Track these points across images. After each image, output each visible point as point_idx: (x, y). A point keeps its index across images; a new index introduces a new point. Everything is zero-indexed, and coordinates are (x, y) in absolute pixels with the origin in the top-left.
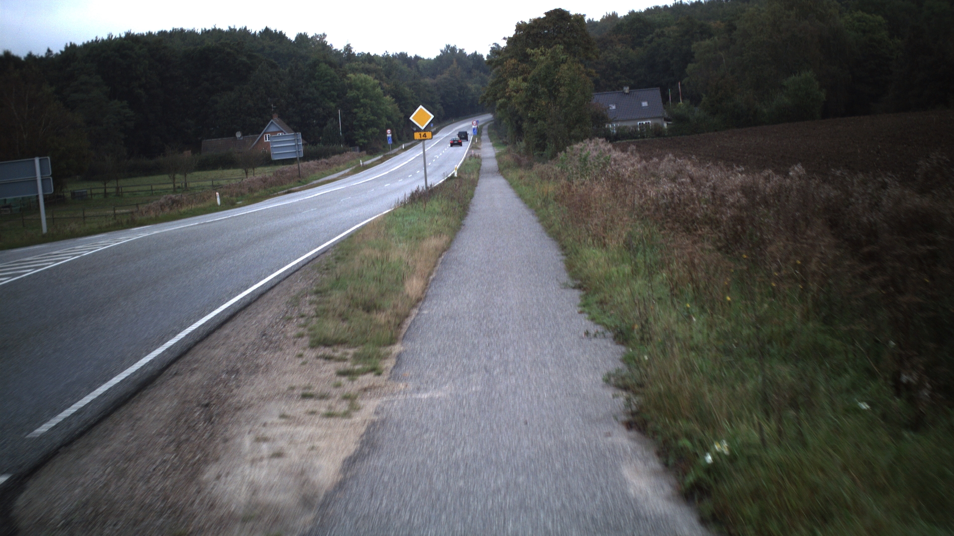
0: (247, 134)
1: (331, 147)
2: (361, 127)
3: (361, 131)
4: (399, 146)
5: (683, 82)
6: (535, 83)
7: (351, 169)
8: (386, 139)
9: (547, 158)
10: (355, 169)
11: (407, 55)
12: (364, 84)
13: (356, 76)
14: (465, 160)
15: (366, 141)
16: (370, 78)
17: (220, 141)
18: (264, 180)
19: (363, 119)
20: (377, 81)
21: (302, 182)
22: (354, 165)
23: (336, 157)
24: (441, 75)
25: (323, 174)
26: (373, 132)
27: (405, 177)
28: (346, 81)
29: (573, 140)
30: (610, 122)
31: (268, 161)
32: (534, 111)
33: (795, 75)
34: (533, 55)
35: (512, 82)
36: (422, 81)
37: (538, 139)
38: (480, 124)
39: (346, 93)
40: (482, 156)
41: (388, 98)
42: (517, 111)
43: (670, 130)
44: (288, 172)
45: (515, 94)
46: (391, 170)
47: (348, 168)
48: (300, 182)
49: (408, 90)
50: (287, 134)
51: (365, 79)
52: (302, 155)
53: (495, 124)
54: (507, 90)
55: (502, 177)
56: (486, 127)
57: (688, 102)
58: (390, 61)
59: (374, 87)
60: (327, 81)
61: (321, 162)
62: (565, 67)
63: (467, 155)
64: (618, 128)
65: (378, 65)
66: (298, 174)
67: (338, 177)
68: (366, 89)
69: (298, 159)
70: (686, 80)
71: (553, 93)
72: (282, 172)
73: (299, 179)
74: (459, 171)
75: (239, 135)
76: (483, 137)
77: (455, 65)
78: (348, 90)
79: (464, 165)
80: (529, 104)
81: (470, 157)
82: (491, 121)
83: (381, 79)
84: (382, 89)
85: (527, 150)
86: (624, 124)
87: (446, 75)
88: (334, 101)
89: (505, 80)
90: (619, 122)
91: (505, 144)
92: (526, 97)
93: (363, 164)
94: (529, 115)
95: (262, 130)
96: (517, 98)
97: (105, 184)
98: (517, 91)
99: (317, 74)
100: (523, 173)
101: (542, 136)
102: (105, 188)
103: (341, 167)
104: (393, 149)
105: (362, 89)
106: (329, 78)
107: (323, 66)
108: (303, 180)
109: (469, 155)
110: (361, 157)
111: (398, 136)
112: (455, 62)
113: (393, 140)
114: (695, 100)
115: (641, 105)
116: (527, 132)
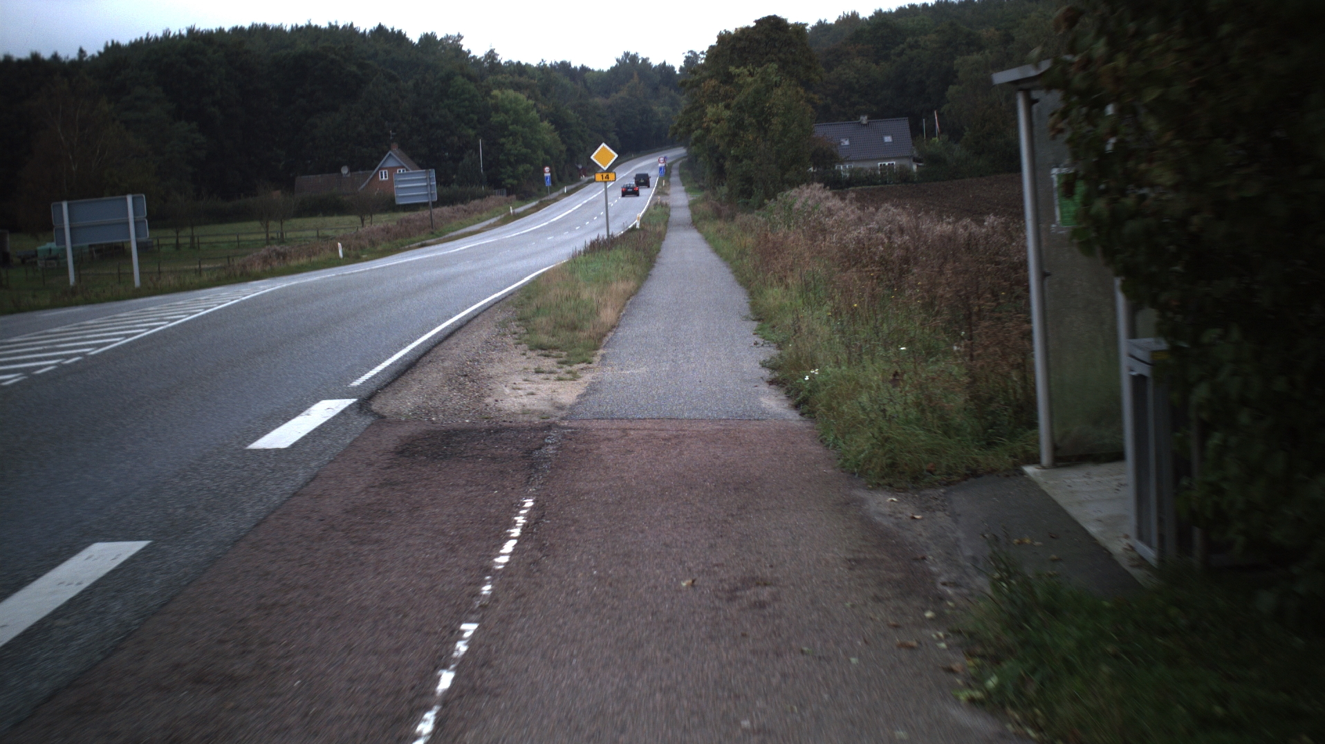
0: (356, 170)
1: (468, 189)
2: (510, 163)
3: (508, 167)
4: (559, 189)
5: (942, 110)
6: (740, 112)
7: (499, 218)
8: (542, 179)
9: (753, 207)
10: (505, 217)
11: (570, 65)
12: (514, 105)
13: (503, 93)
14: (648, 209)
15: (516, 182)
16: (522, 96)
17: (320, 179)
18: (387, 230)
19: (512, 152)
20: (531, 102)
21: (434, 233)
22: (501, 214)
23: (477, 202)
24: (617, 93)
25: (462, 224)
26: (525, 170)
27: (571, 229)
28: (491, 102)
29: (787, 185)
30: (842, 162)
31: (390, 205)
32: (738, 147)
34: (738, 76)
35: (710, 110)
36: (591, 100)
37: (743, 183)
38: (668, 161)
39: (490, 117)
40: (671, 204)
41: (546, 124)
42: (718, 147)
43: (920, 174)
44: (417, 221)
45: (714, 125)
46: (552, 220)
47: (493, 217)
48: (432, 233)
49: (572, 113)
50: (411, 171)
51: (515, 98)
52: (435, 199)
53: (690, 161)
54: (704, 120)
55: (696, 230)
56: (677, 165)
57: (946, 137)
58: (548, 73)
59: (527, 110)
60: (464, 101)
61: (458, 209)
62: (779, 91)
63: (650, 202)
64: (851, 171)
65: (532, 78)
66: (430, 223)
67: (484, 228)
68: (516, 112)
69: (431, 203)
70: (945, 108)
71: (763, 125)
72: (408, 221)
73: (431, 230)
74: (642, 220)
75: (345, 170)
76: (672, 179)
77: (636, 79)
78: (493, 113)
79: (649, 215)
80: (733, 138)
81: (655, 205)
82: (684, 157)
83: (536, 99)
84: (538, 112)
85: (729, 197)
86: (860, 165)
87: (623, 93)
88: (474, 128)
89: (702, 106)
90: (853, 163)
91: (702, 188)
92: (729, 128)
93: (514, 212)
94: (732, 152)
95: (377, 166)
96: (717, 130)
97: (177, 233)
98: (717, 122)
99: (451, 89)
100: (722, 226)
101: (748, 180)
102: (177, 238)
103: (484, 215)
104: (551, 193)
105: (511, 112)
106: (467, 96)
107: (460, 80)
108: (437, 232)
109: (653, 203)
110: (510, 203)
111: (558, 175)
112: (636, 76)
113: (553, 182)
114: (955, 134)
115: (883, 139)
116: (730, 174)
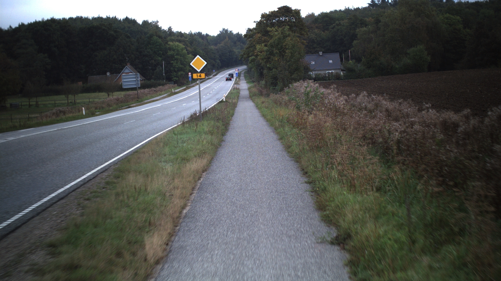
0: (113, 73)
1: (158, 82)
2: (175, 71)
3: (175, 73)
4: (195, 82)
5: (351, 50)
6: (271, 47)
7: (167, 94)
8: (188, 78)
9: (277, 91)
10: (170, 94)
11: (202, 33)
12: (177, 48)
13: (173, 43)
14: (231, 90)
15: (177, 79)
16: (180, 44)
17: (98, 77)
18: (118, 100)
19: (176, 66)
20: (184, 47)
21: (139, 101)
22: (169, 92)
23: (161, 87)
24: (220, 44)
25: (152, 96)
26: (181, 74)
28: (168, 46)
30: (312, 71)
31: (121, 89)
32: (270, 63)
33: (414, 47)
34: (271, 31)
35: (258, 47)
36: (209, 47)
37: (273, 79)
38: (239, 71)
39: (168, 52)
40: (241, 88)
41: (190, 55)
42: (261, 64)
43: (344, 76)
44: (132, 95)
45: (260, 53)
46: (189, 95)
48: (138, 101)
49: (202, 52)
51: (177, 45)
52: (140, 86)
53: (248, 71)
54: (255, 51)
56: (243, 72)
57: (354, 61)
58: (192, 36)
59: (182, 49)
60: (157, 46)
61: (152, 90)
62: (289, 38)
63: (232, 87)
64: (316, 75)
65: (186, 38)
66: (137, 96)
67: (160, 98)
68: (178, 51)
69: (137, 88)
70: (353, 49)
71: (282, 53)
72: (129, 95)
73: (138, 99)
74: (226, 97)
75: (108, 74)
76: (241, 78)
77: (227, 39)
79: (230, 93)
80: (268, 59)
81: (234, 89)
82: (246, 69)
83: (187, 45)
84: (186, 50)
85: (266, 85)
86: (319, 72)
87: (222, 44)
88: (161, 57)
89: (254, 45)
90: (316, 71)
91: (253, 82)
92: (266, 55)
93: (174, 92)
95: (121, 72)
96: (261, 56)
97: (29, 100)
99: (152, 41)
100: (264, 100)
102: (29, 102)
103: (163, 93)
104: (192, 83)
105: (176, 51)
106: (158, 44)
107: (155, 38)
108: (140, 100)
110: (174, 88)
112: (227, 38)
114: (358, 60)
115: (329, 62)
116: (266, 75)
